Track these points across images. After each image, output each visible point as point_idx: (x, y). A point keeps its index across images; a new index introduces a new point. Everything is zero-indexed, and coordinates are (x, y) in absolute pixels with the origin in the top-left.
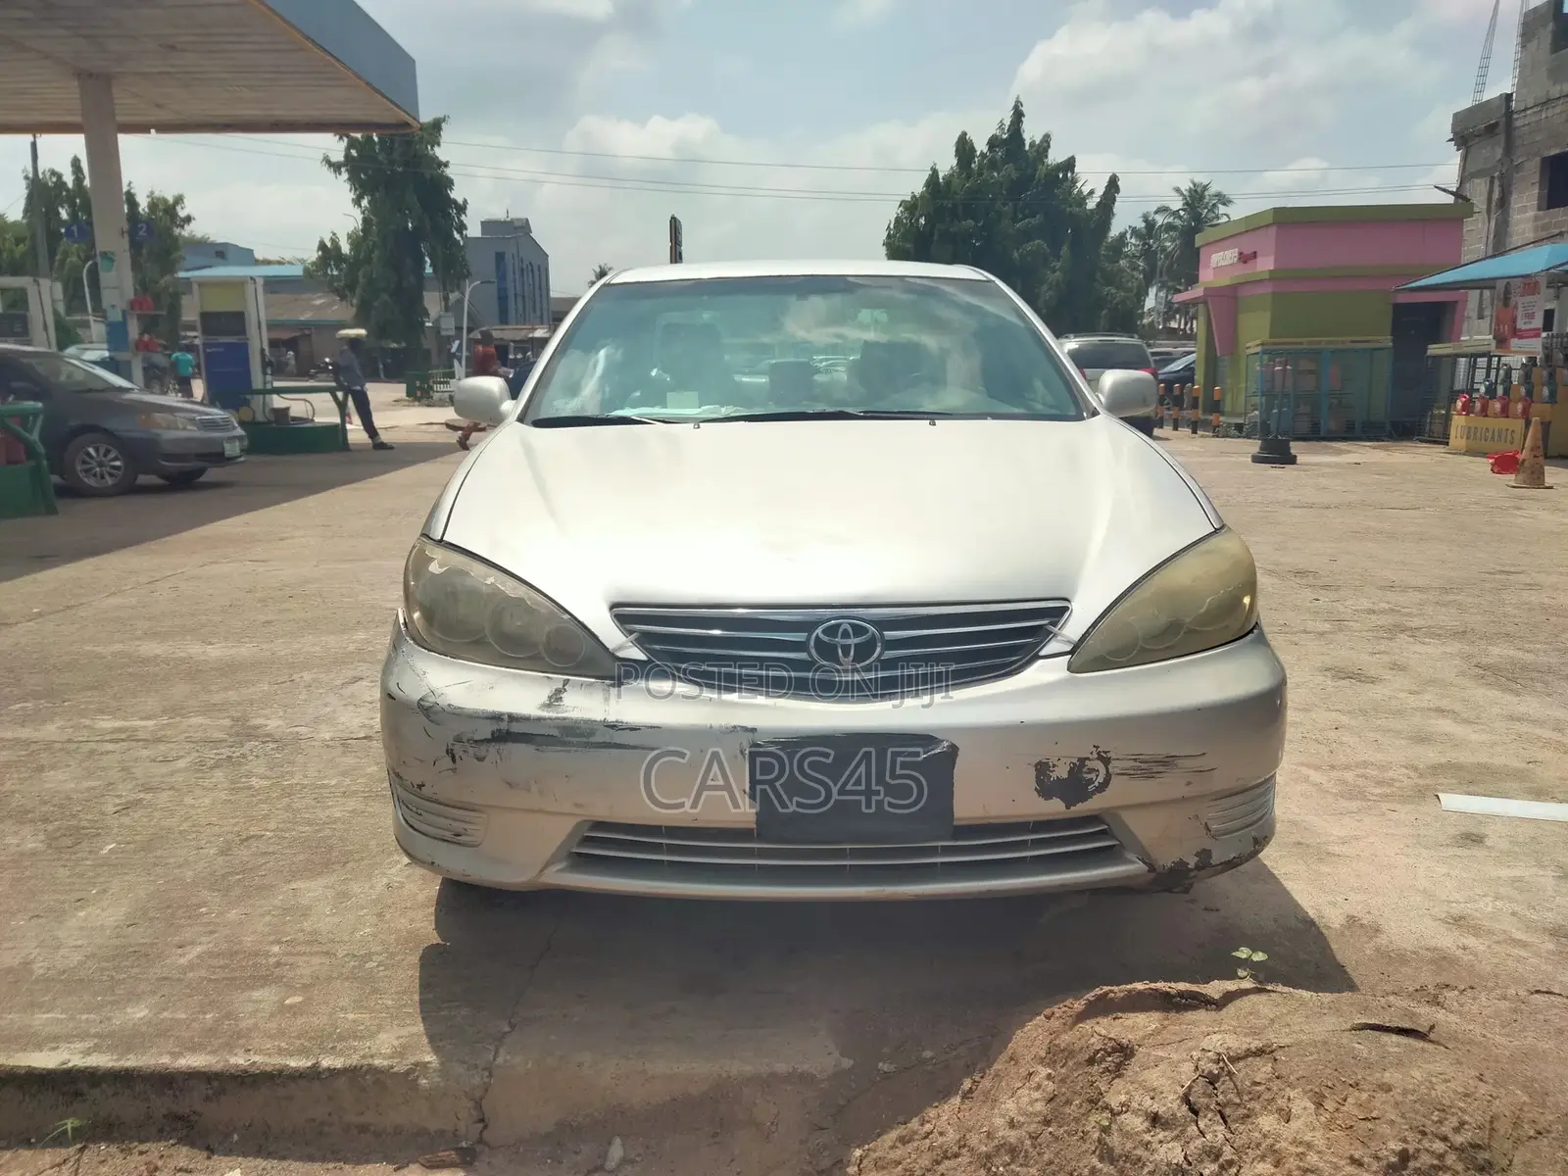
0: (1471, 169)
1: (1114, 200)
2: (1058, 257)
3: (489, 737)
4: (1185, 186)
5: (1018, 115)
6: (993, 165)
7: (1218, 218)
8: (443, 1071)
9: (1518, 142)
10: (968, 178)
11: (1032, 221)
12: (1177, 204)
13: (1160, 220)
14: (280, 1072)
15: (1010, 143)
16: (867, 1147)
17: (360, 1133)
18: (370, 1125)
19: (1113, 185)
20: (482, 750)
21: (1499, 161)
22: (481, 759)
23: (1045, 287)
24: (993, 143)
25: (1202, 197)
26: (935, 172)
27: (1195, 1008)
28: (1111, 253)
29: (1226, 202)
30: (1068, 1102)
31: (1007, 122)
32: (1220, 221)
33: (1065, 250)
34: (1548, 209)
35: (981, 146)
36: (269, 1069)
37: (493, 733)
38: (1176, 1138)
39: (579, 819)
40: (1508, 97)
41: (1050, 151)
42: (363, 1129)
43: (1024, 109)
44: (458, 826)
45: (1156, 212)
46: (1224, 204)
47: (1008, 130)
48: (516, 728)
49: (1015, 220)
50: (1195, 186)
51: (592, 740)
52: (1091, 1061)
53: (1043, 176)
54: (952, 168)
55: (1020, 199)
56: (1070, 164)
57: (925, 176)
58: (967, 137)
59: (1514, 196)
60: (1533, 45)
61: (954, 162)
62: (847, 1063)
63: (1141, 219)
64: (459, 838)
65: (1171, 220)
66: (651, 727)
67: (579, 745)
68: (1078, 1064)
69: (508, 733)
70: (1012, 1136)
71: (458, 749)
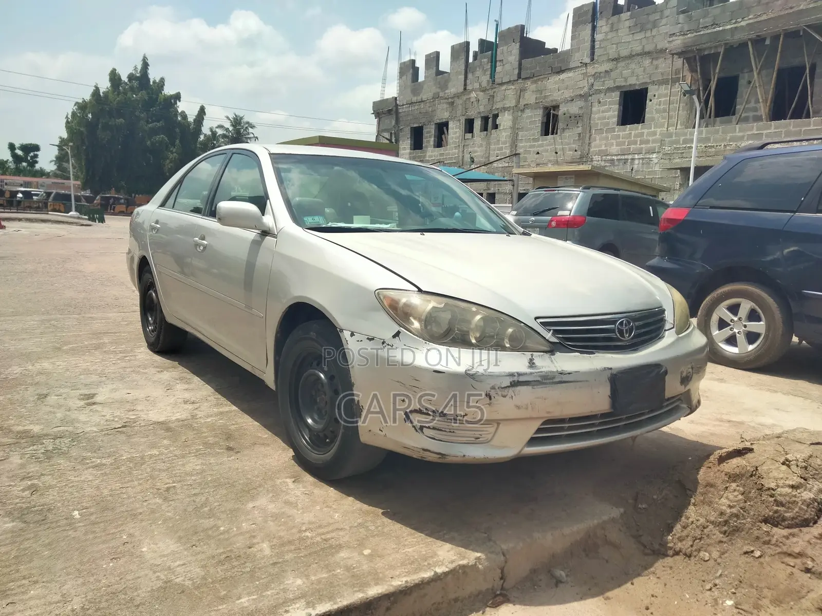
0: (382, 128)
1: (203, 119)
2: (174, 145)
3: (509, 385)
4: (231, 116)
5: (145, 65)
6: (132, 89)
7: (248, 134)
8: (488, 559)
9: (401, 119)
10: (118, 95)
11: (158, 124)
12: (228, 125)
13: (220, 132)
14: (422, 581)
15: (141, 79)
16: (671, 535)
17: (455, 602)
18: (459, 597)
19: (202, 111)
20: (505, 392)
21: (394, 126)
22: (504, 396)
23: (168, 161)
24: (131, 77)
25: (240, 123)
26: (97, 90)
27: (746, 453)
28: (202, 147)
29: (253, 127)
30: (750, 492)
31: (139, 67)
32: (249, 136)
33: (178, 142)
34: (414, 150)
35: (124, 78)
36: (417, 582)
37: (511, 383)
38: (805, 490)
39: (544, 420)
40: (396, 98)
41: (164, 87)
42: (456, 600)
43: (149, 62)
44: (477, 434)
45: (217, 128)
46: (252, 128)
47: (140, 72)
48: (522, 379)
49: (148, 122)
50: (236, 116)
51: (554, 380)
52: (751, 476)
53: (162, 100)
54: (107, 88)
55: (150, 111)
56: (178, 97)
57: (92, 89)
58: (117, 72)
59: (401, 142)
60: (404, 77)
61: (109, 84)
62: (622, 510)
63: (209, 130)
64: (478, 440)
65: (225, 132)
66: (576, 372)
67: (550, 383)
68: (747, 478)
69: (518, 381)
70: (734, 510)
71: (492, 393)
